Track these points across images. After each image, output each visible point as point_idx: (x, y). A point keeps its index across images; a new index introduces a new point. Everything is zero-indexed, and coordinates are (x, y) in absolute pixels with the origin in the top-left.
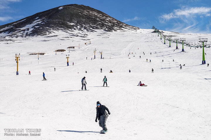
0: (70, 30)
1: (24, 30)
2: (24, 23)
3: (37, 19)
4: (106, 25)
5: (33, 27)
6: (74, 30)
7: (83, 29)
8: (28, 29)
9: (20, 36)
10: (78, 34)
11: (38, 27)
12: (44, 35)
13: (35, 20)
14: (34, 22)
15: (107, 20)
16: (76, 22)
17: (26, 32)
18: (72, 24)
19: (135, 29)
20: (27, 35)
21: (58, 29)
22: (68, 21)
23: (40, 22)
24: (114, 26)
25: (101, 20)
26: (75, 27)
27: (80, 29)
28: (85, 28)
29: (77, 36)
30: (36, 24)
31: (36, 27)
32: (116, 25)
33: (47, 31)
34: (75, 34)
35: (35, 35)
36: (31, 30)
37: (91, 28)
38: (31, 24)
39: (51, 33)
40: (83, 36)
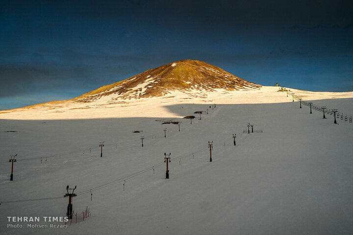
0: (187, 89)
1: (137, 91)
2: (135, 82)
3: (149, 78)
4: (226, 83)
5: (145, 87)
6: (192, 90)
7: (201, 88)
8: (141, 90)
9: (133, 97)
10: (197, 95)
11: (151, 86)
12: (159, 96)
13: (147, 79)
14: (146, 81)
15: (226, 78)
16: (192, 80)
17: (139, 92)
18: (189, 83)
19: (257, 87)
20: (140, 96)
21: (174, 89)
22: (184, 79)
23: (153, 81)
24: (234, 84)
25: (220, 77)
26: (192, 86)
27: (198, 88)
28: (204, 87)
29: (197, 96)
30: (148, 83)
31: (150, 87)
32: (237, 83)
33: (162, 91)
34: (193, 95)
35: (149, 96)
36: (144, 90)
37: (210, 87)
38: (142, 83)
39: (166, 93)
40: (203, 96)
